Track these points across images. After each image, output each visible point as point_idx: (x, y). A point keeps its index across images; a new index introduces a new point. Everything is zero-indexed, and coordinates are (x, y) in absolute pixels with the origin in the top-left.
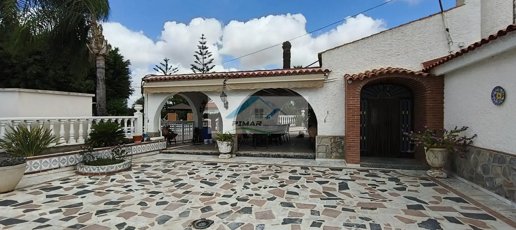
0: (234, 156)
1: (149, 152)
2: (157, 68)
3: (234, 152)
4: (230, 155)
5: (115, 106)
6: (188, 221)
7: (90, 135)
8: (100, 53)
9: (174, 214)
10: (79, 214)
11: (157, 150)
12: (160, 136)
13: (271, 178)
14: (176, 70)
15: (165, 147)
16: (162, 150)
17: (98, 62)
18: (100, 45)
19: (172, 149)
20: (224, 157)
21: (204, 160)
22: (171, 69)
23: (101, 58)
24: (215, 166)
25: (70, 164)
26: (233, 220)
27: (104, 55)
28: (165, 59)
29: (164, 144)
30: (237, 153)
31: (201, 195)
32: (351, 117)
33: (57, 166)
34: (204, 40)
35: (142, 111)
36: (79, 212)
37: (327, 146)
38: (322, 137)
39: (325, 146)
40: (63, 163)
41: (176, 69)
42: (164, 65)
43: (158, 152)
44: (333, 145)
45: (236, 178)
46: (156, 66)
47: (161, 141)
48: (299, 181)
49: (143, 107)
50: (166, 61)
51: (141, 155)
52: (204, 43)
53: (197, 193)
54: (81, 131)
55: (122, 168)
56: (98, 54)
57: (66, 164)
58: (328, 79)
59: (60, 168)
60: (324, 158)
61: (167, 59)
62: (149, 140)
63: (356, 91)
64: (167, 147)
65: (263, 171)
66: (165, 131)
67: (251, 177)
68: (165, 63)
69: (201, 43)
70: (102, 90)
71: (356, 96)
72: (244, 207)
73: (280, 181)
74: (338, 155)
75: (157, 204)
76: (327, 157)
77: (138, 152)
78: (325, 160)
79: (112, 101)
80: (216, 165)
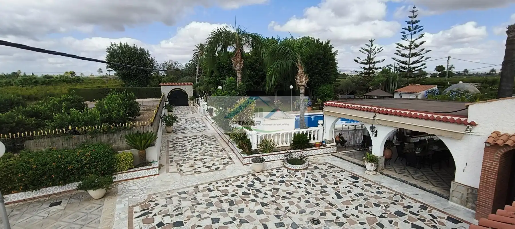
0: (378, 173)
1: (324, 154)
2: (362, 50)
3: (378, 170)
4: (374, 173)
5: (323, 91)
6: (311, 217)
7: (293, 141)
8: (302, 85)
9: (308, 210)
10: (277, 195)
11: (329, 153)
12: (333, 143)
13: (382, 207)
14: (380, 50)
15: (336, 151)
16: (333, 153)
17: (301, 90)
18: (301, 80)
19: (340, 154)
20: (369, 174)
21: (354, 171)
22: (376, 49)
23: (302, 87)
24: (355, 180)
25: (282, 158)
26: (329, 226)
27: (304, 86)
28: (371, 40)
29: (335, 149)
30: (382, 171)
31: (328, 204)
32: (485, 178)
33: (277, 159)
34: (415, 14)
35: (323, 125)
36: (277, 194)
37: (463, 194)
38: (459, 184)
39: (460, 193)
40: (279, 158)
41: (381, 48)
42: (369, 46)
43: (330, 154)
44: (470, 196)
45: (358, 198)
46: (361, 48)
47: (332, 147)
48: (400, 217)
49: (323, 122)
50: (371, 41)
51: (318, 156)
52: (414, 16)
53: (327, 201)
54: (288, 138)
55: (302, 168)
56: (301, 86)
57: (280, 159)
58: (472, 132)
59: (278, 160)
60: (457, 204)
61: (372, 40)
62: (325, 146)
63: (495, 155)
64: (337, 151)
65: (384, 198)
66: (337, 139)
67: (369, 200)
68: (370, 44)
69: (411, 17)
70: (302, 108)
71: (495, 160)
72: (342, 221)
73: (385, 212)
74: (474, 206)
75: (305, 202)
76: (461, 204)
77: (317, 154)
78: (459, 206)
79: (321, 88)
80: (357, 180)
